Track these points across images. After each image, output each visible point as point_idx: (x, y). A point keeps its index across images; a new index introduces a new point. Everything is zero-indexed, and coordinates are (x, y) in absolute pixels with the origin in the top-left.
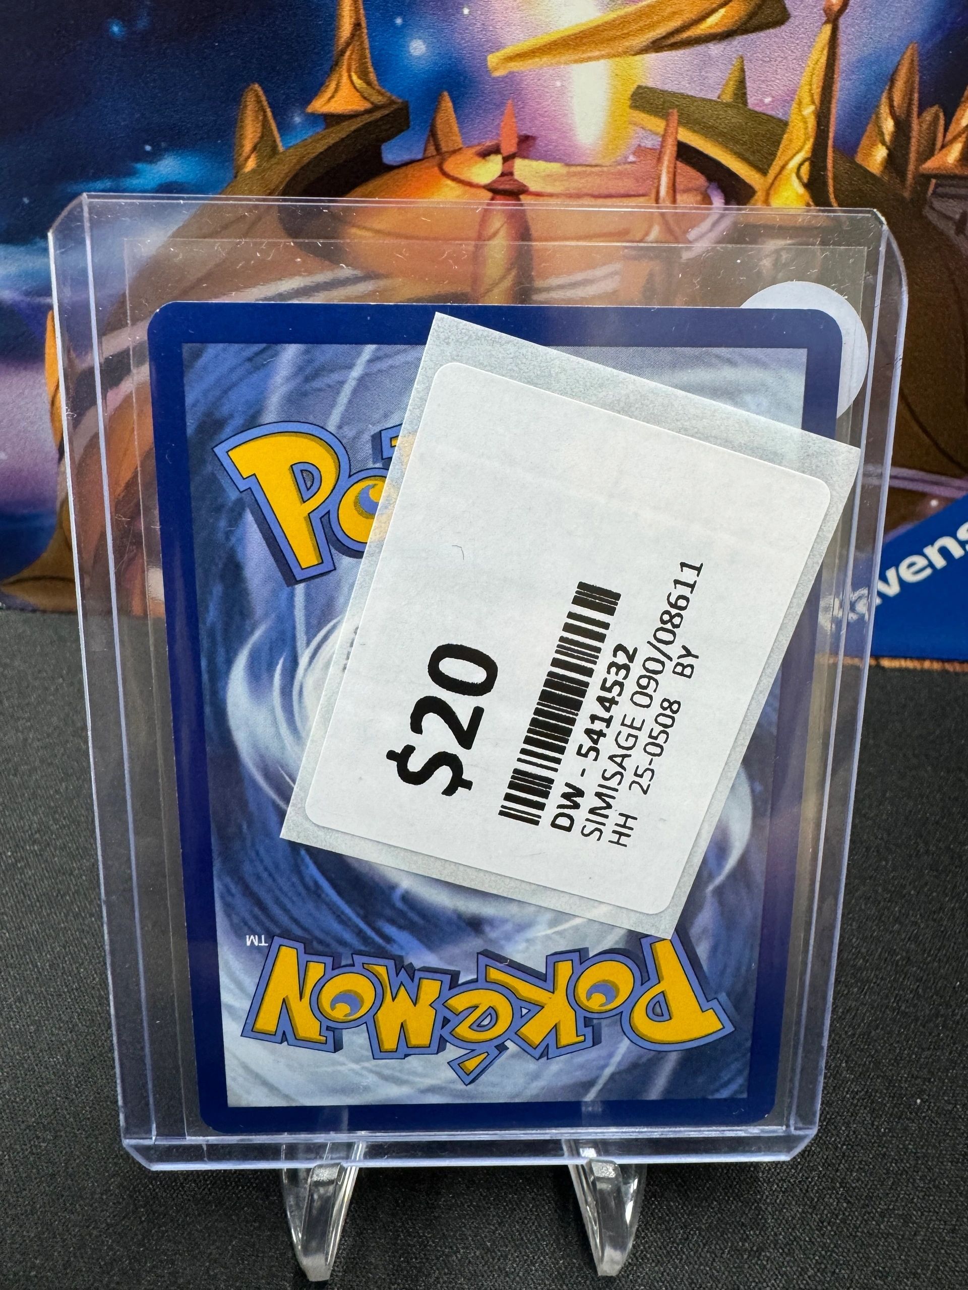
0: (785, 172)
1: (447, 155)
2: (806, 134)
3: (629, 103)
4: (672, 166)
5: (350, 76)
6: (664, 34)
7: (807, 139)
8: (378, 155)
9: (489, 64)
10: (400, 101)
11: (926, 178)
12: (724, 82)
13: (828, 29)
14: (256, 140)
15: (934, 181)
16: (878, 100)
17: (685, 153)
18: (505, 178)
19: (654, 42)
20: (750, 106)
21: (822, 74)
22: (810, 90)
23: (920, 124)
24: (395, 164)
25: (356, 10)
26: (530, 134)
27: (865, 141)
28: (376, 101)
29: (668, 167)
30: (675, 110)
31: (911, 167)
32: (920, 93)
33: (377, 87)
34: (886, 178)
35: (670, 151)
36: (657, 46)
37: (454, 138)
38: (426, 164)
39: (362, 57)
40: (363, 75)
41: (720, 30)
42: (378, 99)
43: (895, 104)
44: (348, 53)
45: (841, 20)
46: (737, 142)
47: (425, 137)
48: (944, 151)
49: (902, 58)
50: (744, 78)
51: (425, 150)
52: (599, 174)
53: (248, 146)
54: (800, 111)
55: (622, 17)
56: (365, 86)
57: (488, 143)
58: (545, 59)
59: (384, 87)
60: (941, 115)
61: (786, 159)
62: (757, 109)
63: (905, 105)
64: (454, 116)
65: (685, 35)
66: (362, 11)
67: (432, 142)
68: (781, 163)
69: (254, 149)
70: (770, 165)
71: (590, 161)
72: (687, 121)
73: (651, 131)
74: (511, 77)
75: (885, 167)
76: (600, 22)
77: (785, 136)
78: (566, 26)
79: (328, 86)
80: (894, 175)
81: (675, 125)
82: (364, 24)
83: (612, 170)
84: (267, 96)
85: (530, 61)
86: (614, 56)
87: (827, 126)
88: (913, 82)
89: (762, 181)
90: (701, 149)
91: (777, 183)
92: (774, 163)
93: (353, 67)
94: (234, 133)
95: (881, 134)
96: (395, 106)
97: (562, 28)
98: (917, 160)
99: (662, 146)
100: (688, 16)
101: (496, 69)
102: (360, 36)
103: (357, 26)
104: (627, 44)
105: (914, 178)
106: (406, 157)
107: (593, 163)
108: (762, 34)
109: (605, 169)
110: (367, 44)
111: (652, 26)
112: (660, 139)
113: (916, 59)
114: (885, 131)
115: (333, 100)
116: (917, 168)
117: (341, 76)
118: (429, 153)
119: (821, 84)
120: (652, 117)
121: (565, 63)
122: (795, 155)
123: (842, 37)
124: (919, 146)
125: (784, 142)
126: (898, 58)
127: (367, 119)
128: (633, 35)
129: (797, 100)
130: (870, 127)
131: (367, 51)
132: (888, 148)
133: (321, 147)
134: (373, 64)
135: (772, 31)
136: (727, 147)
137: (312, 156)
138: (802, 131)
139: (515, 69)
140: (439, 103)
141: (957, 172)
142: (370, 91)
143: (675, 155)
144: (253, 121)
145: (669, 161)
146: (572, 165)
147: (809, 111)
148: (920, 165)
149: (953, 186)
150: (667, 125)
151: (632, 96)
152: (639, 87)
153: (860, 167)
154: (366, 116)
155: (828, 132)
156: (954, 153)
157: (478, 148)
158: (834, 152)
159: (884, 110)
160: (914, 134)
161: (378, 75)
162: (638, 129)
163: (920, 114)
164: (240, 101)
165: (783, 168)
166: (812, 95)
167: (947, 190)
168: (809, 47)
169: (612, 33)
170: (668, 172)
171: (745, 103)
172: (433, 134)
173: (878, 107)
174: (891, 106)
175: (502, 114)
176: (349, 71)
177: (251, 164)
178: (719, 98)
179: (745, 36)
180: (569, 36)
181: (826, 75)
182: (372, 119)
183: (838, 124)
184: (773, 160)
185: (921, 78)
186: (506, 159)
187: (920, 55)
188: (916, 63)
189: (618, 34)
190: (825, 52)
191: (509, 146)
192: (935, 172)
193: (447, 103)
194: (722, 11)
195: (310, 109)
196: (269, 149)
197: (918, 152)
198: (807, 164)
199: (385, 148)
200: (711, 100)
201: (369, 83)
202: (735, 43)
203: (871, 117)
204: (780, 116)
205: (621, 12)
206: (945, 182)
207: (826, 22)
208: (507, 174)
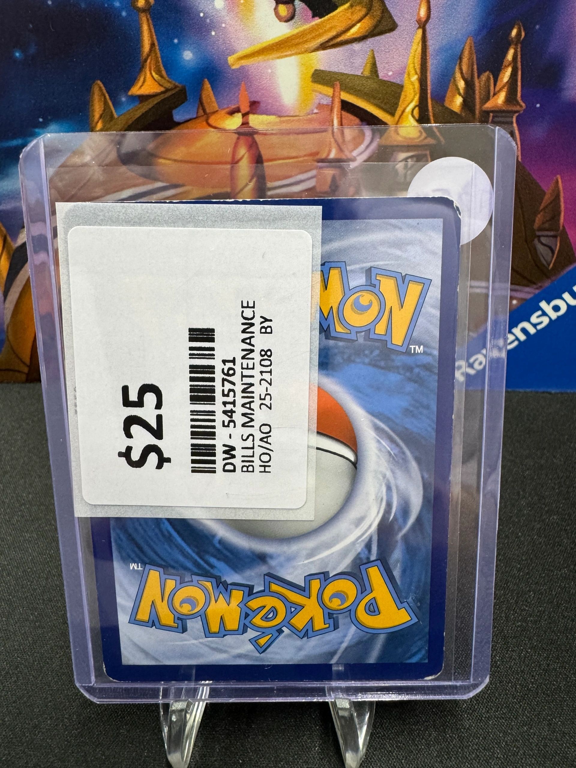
0: (405, 114)
1: (209, 115)
2: (414, 92)
3: (311, 79)
4: (339, 114)
5: (151, 73)
6: (327, 39)
7: (415, 94)
8: (171, 116)
9: (229, 62)
10: (180, 86)
11: (486, 113)
12: (364, 65)
13: (420, 31)
14: (101, 112)
15: (491, 114)
16: (454, 69)
17: (346, 106)
18: (244, 126)
19: (321, 45)
20: (380, 78)
21: (420, 57)
22: (414, 67)
23: (480, 82)
24: (181, 121)
25: (151, 36)
26: (256, 100)
27: (449, 94)
28: (167, 87)
29: (337, 115)
30: (338, 83)
31: (478, 107)
32: (477, 65)
33: (167, 79)
34: (463, 114)
35: (337, 106)
36: (323, 46)
37: (214, 104)
38: (198, 121)
39: (157, 62)
40: (159, 72)
41: (358, 36)
42: (168, 85)
43: (464, 72)
44: (149, 61)
45: (428, 27)
46: (375, 98)
47: (197, 105)
48: (496, 97)
49: (465, 46)
50: (375, 62)
51: (197, 113)
52: (298, 121)
53: (97, 115)
54: (409, 78)
55: (302, 32)
56: (159, 78)
57: (233, 107)
58: (260, 58)
59: (170, 78)
60: (491, 76)
61: (404, 106)
62: (385, 79)
63: (470, 72)
64: (212, 92)
65: (339, 40)
66: (155, 37)
67: (201, 108)
68: (402, 109)
69: (101, 117)
70: (396, 109)
71: (292, 113)
72: (345, 88)
73: (325, 95)
74: (242, 68)
75: (462, 108)
76: (289, 35)
77: (403, 93)
78: (271, 38)
79: (139, 80)
80: (469, 112)
81: (339, 91)
82: (156, 44)
83: (305, 118)
84: (105, 87)
85: (252, 59)
86: (299, 54)
87: (426, 86)
88: (473, 59)
89: (392, 119)
90: (355, 104)
91: (400, 120)
92: (398, 109)
93: (153, 68)
94: (89, 109)
95: (458, 89)
96: (178, 89)
97: (268, 40)
98: (480, 103)
99: (332, 103)
100: (339, 29)
101: (233, 65)
102: (155, 51)
103: (152, 45)
104: (306, 46)
105: (480, 113)
106: (188, 117)
107: (294, 115)
108: (383, 37)
109: (301, 118)
110: (159, 55)
111: (320, 35)
112: (331, 99)
113: (473, 46)
114: (459, 87)
115: (143, 87)
116: (481, 107)
117: (146, 73)
118: (200, 114)
119: (420, 63)
120: (325, 87)
121: (272, 59)
122: (409, 104)
123: (429, 36)
124: (480, 95)
125: (402, 97)
126: (462, 46)
127: (162, 97)
128: (310, 41)
129: (407, 73)
130: (451, 87)
131: (160, 59)
132: (462, 97)
133: (138, 114)
134: (164, 66)
135: (388, 34)
136: (370, 102)
137: (134, 119)
138: (412, 91)
139: (244, 64)
140: (203, 85)
141: (504, 108)
142: (163, 81)
143: (340, 108)
144: (99, 101)
145: (337, 111)
146: (282, 116)
147: (415, 78)
148: (483, 105)
149: (502, 117)
150: (334, 91)
151: (313, 75)
152: (316, 70)
153: (447, 108)
154: (162, 95)
155: (427, 90)
156: (501, 98)
157: (227, 110)
158: (432, 101)
159: (458, 75)
160: (477, 88)
161: (167, 72)
162: (317, 94)
163: (479, 77)
164: (90, 91)
165: (403, 112)
166: (415, 70)
167: (500, 119)
168: (411, 42)
169: (297, 41)
170: (338, 118)
171: (378, 76)
172: (201, 103)
173: (454, 73)
174: (462, 73)
175: (239, 90)
176: (150, 71)
177: (100, 126)
178: (362, 74)
179: (373, 38)
180: (273, 44)
181: (422, 58)
182: (166, 96)
183: (432, 85)
184: (397, 108)
185: (477, 56)
186: (245, 115)
187: (475, 43)
188: (473, 48)
189: (301, 41)
190: (420, 45)
191: (245, 108)
192: (492, 109)
193: (207, 85)
194: (359, 25)
195: (130, 93)
196: (108, 117)
197: (480, 98)
198: (417, 108)
199: (174, 112)
200: (357, 76)
201: (162, 76)
202: (368, 42)
203: (451, 80)
204: (398, 82)
205: (301, 29)
206: (498, 114)
207: (418, 28)
208: (245, 124)
